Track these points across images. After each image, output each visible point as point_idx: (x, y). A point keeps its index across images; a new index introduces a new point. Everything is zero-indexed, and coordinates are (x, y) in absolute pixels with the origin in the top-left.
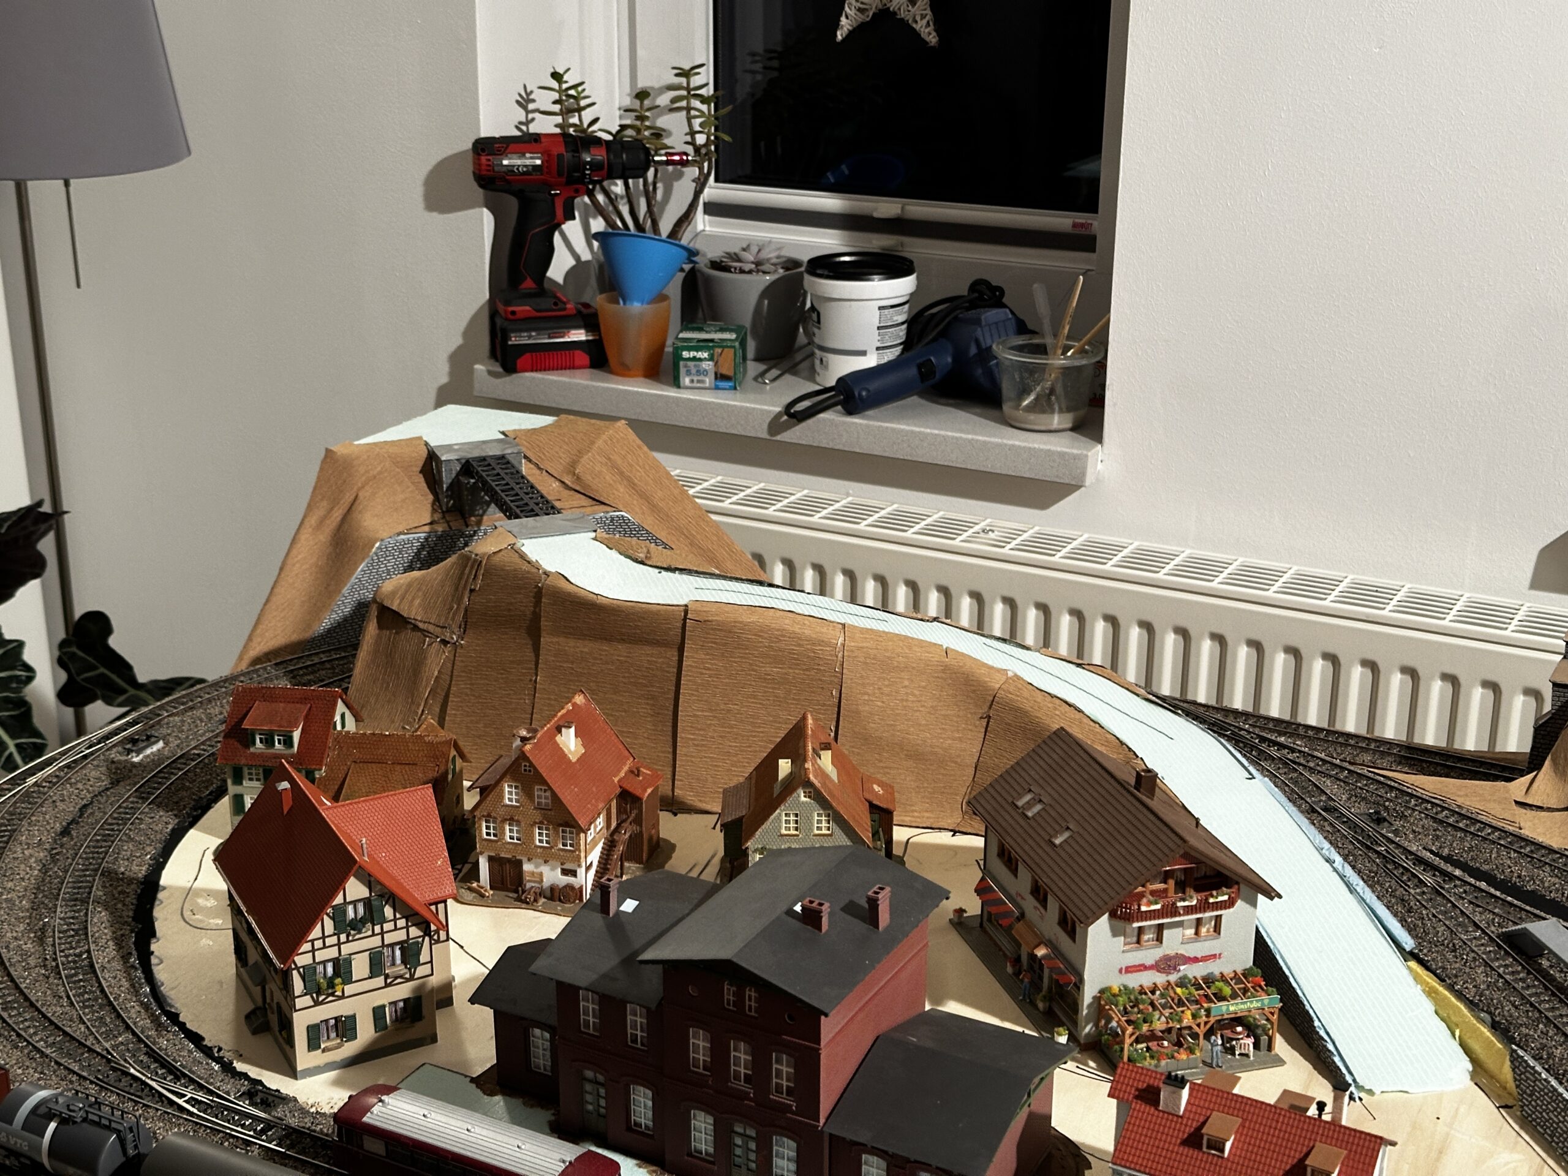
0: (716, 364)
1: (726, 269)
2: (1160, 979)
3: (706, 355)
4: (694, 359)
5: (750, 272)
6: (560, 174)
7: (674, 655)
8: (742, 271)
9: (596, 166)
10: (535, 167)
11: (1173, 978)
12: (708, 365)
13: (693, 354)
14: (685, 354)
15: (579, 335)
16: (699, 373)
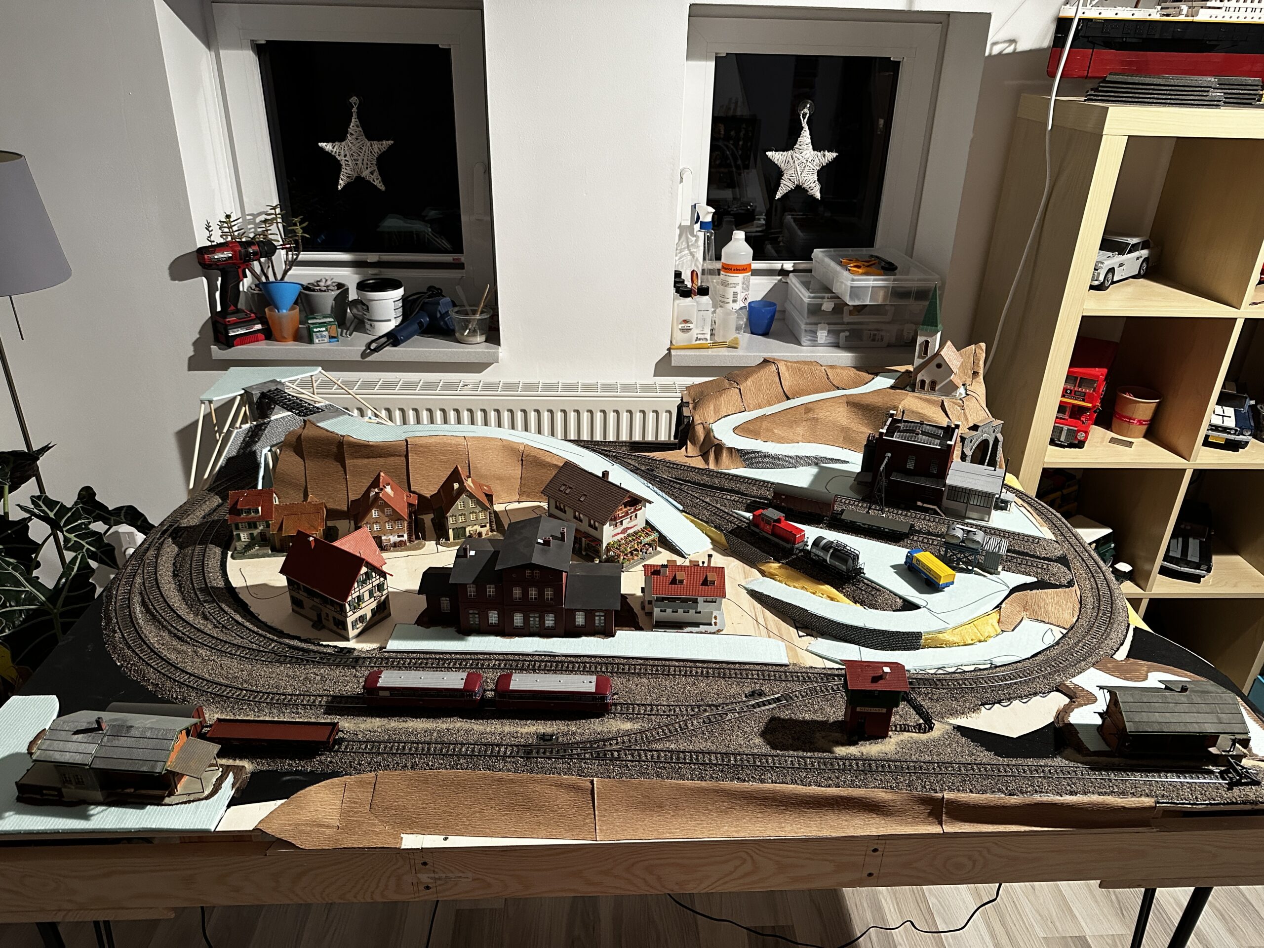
0: (329, 332)
1: (314, 290)
2: (622, 536)
3: (324, 329)
4: (319, 331)
5: (325, 291)
6: (241, 259)
7: (404, 459)
8: (321, 291)
9: (255, 253)
10: (229, 257)
11: (626, 535)
12: (325, 333)
13: (318, 329)
14: (315, 330)
15: (258, 327)
16: (322, 337)
